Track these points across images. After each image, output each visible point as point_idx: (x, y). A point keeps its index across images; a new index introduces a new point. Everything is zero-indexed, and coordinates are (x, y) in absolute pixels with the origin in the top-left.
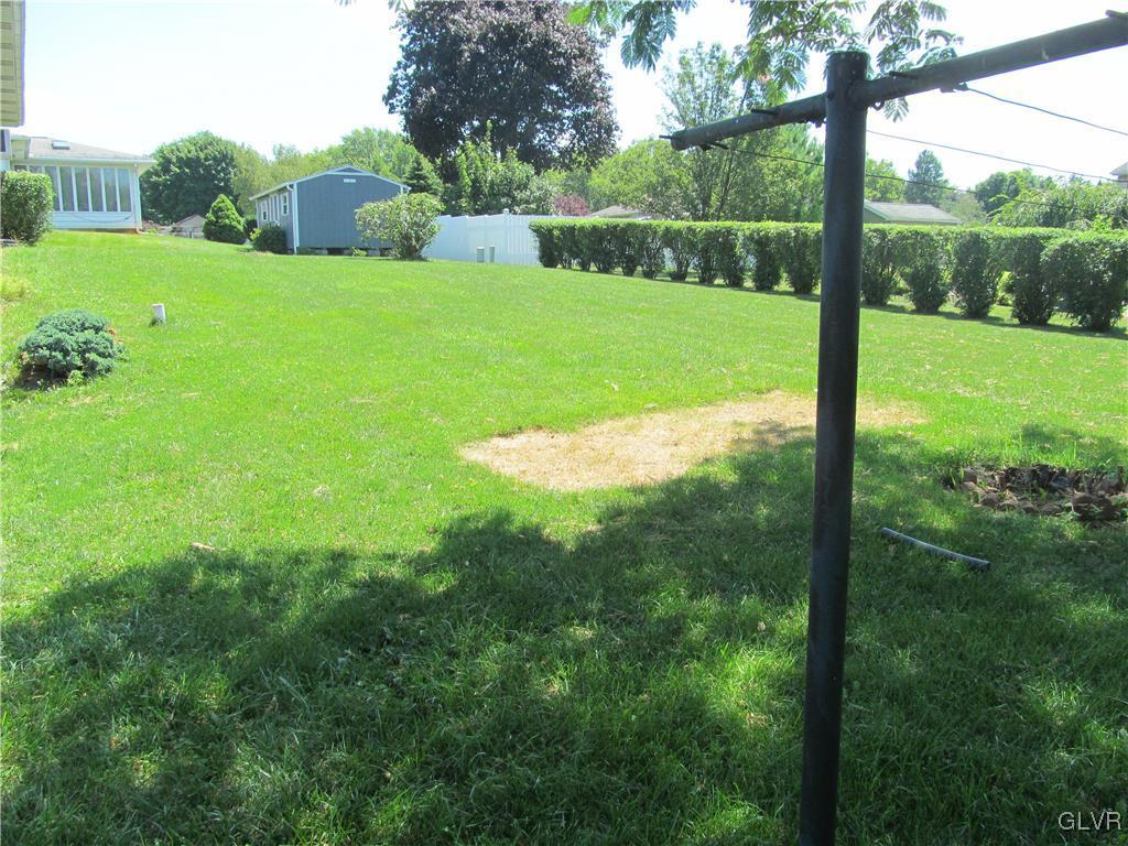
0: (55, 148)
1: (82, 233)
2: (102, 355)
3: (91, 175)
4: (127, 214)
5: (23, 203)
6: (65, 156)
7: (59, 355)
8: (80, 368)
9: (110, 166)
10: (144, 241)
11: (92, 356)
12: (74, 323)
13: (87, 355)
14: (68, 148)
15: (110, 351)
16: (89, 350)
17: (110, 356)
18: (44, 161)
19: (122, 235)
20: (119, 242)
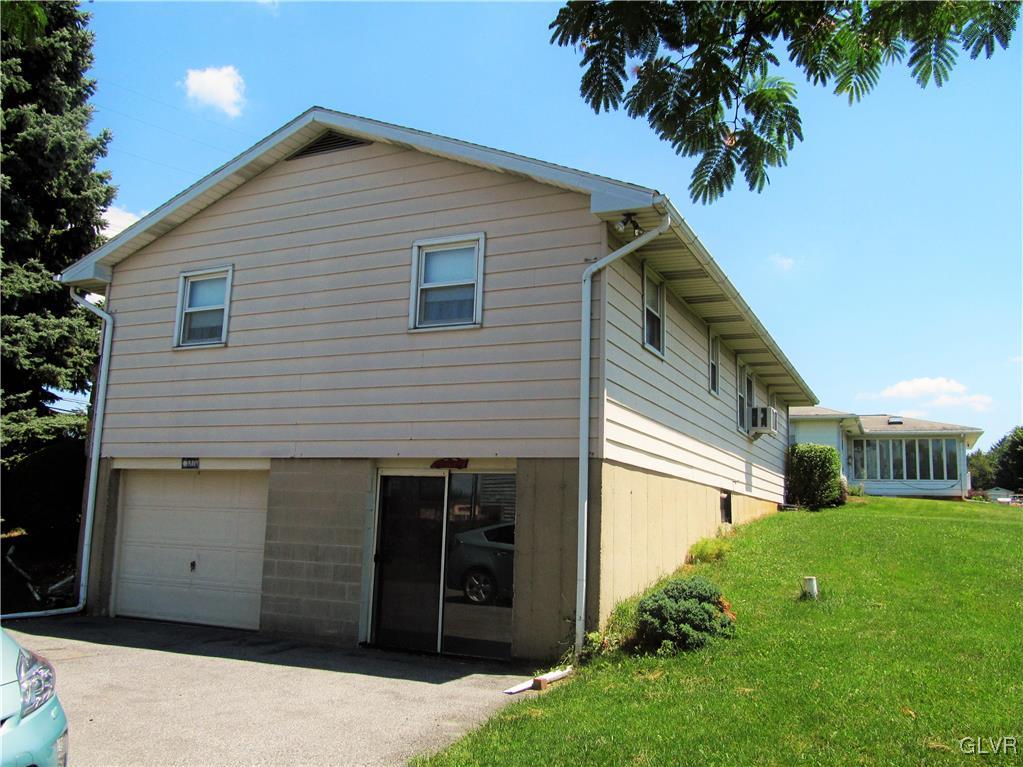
0: (890, 423)
1: (901, 500)
2: (696, 628)
3: (920, 446)
4: (953, 482)
5: (809, 473)
6: (898, 429)
7: (657, 622)
8: (672, 639)
9: (937, 438)
10: (962, 508)
11: (686, 627)
12: (684, 590)
13: (682, 625)
14: (901, 423)
15: (708, 624)
16: (684, 621)
17: (706, 630)
18: (878, 436)
19: (940, 502)
20: (935, 509)
